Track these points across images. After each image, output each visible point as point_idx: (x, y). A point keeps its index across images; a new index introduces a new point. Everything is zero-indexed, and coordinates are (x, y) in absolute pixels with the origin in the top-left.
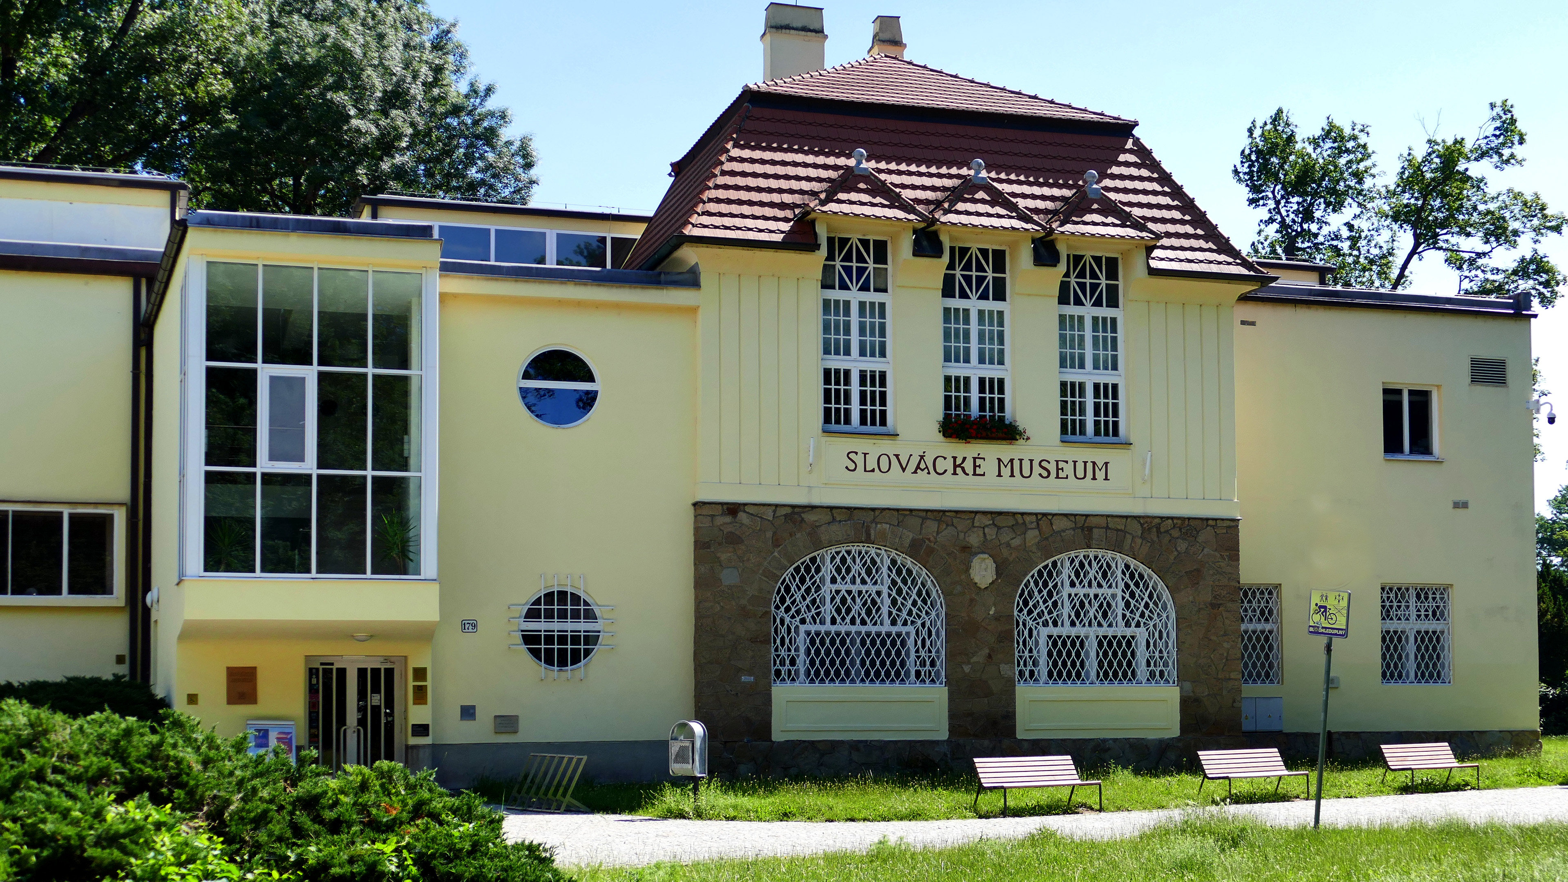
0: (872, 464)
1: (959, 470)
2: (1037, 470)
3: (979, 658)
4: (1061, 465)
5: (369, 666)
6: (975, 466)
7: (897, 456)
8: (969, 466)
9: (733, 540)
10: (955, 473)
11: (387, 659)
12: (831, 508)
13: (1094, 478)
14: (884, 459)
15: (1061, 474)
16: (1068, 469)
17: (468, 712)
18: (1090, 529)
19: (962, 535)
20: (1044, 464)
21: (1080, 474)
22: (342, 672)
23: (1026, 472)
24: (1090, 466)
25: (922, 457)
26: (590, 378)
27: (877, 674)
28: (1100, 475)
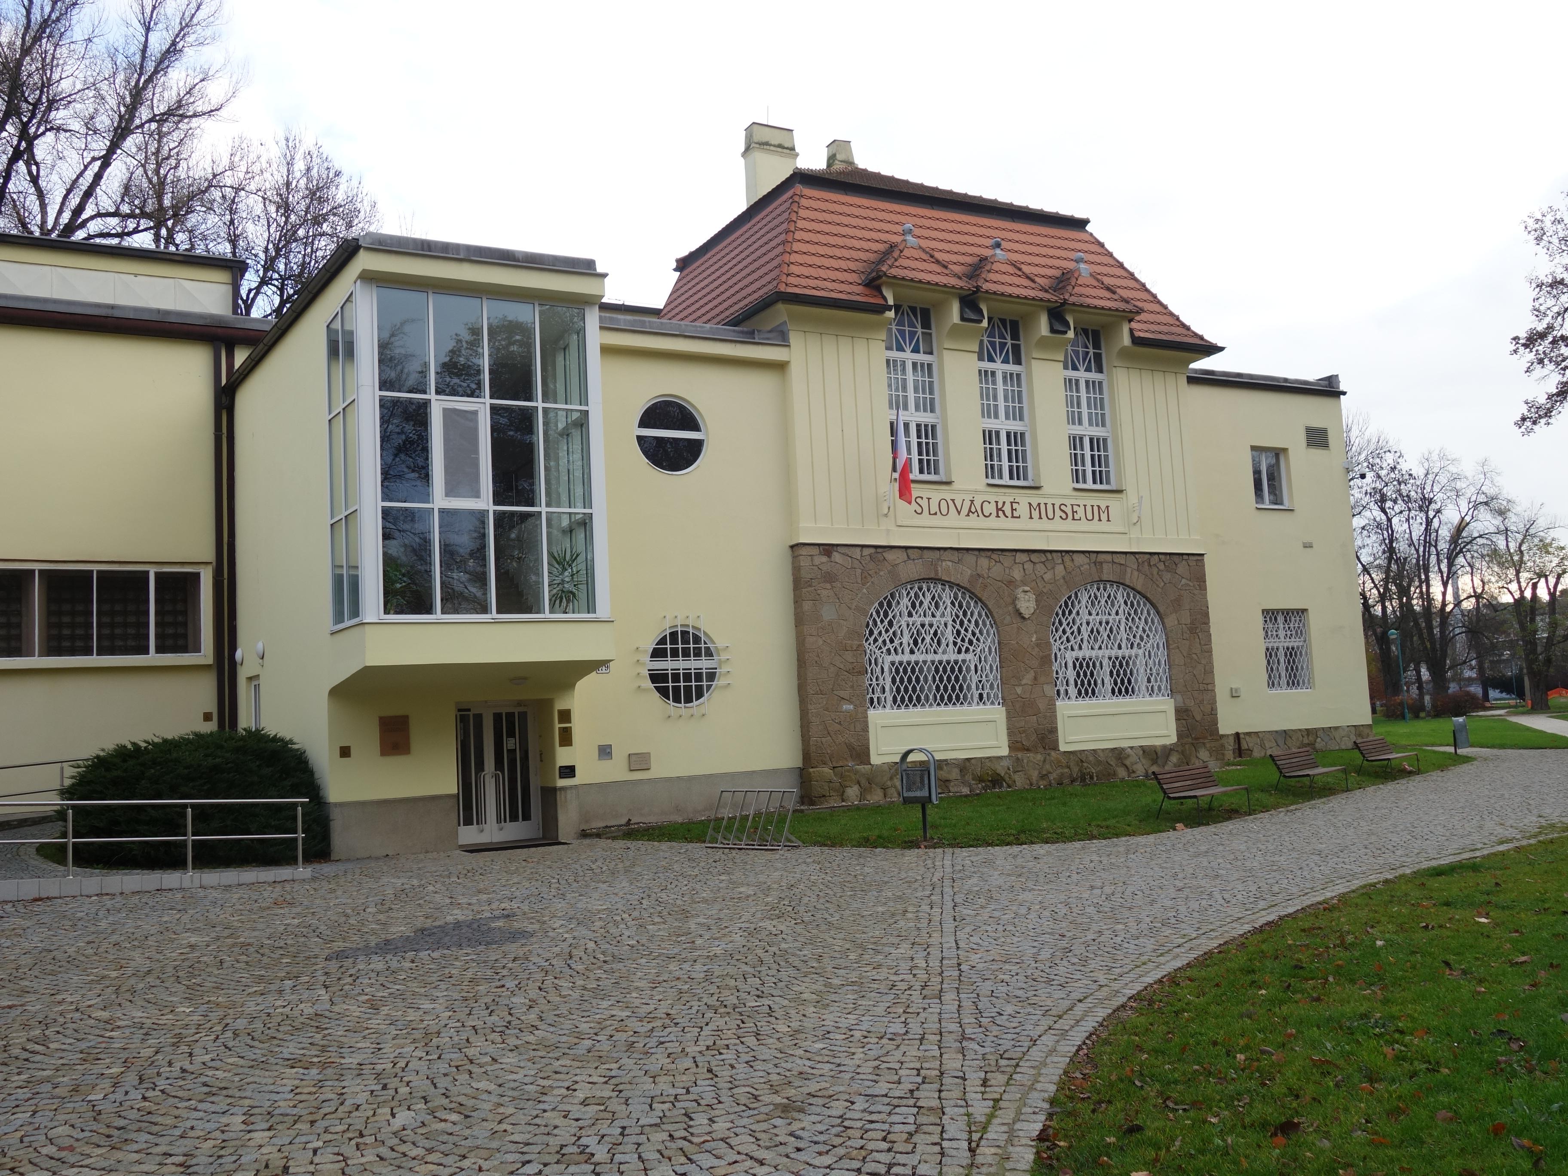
0: (934, 508)
1: (1000, 513)
2: (1058, 513)
3: (1028, 679)
4: (1076, 509)
5: (504, 711)
6: (1012, 510)
7: (953, 500)
8: (1007, 509)
9: (829, 578)
10: (998, 516)
11: (520, 703)
12: (906, 548)
13: (1100, 520)
14: (943, 503)
15: (1076, 517)
16: (1081, 512)
17: (605, 752)
19: (1007, 571)
20: (1063, 507)
21: (1090, 517)
22: (479, 718)
23: (1050, 515)
24: (1096, 509)
25: (972, 501)
26: (696, 427)
27: (950, 698)
28: (1104, 517)
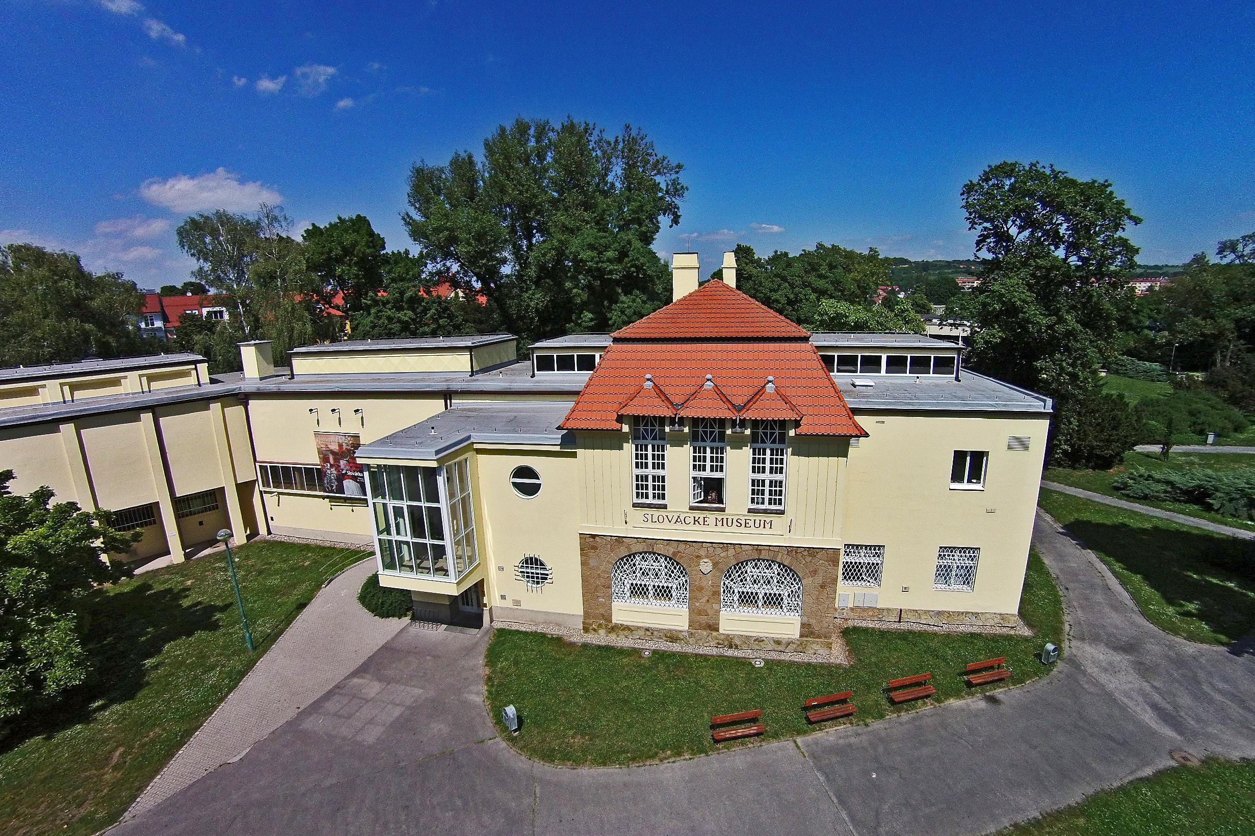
0: (655, 519)
1: (696, 522)
2: (735, 523)
3: (703, 600)
4: (748, 521)
6: (704, 521)
7: (667, 516)
8: (701, 521)
9: (594, 548)
10: (694, 524)
12: (637, 538)
13: (764, 528)
14: (661, 517)
15: (747, 525)
16: (751, 523)
17: (503, 597)
18: (760, 550)
19: (696, 551)
20: (739, 520)
21: (757, 526)
23: (730, 524)
24: (762, 521)
25: (679, 516)
28: (768, 526)
